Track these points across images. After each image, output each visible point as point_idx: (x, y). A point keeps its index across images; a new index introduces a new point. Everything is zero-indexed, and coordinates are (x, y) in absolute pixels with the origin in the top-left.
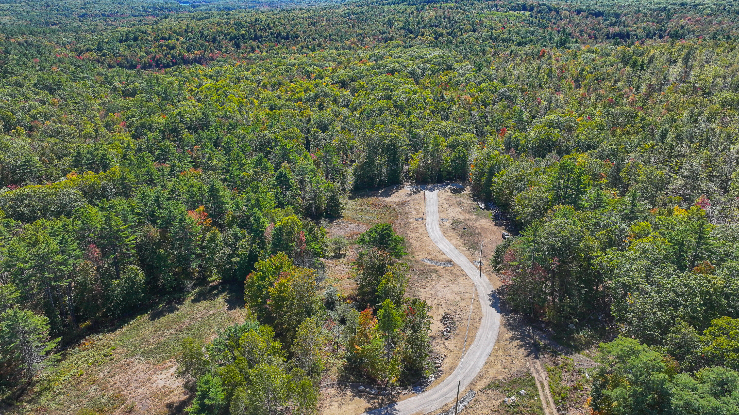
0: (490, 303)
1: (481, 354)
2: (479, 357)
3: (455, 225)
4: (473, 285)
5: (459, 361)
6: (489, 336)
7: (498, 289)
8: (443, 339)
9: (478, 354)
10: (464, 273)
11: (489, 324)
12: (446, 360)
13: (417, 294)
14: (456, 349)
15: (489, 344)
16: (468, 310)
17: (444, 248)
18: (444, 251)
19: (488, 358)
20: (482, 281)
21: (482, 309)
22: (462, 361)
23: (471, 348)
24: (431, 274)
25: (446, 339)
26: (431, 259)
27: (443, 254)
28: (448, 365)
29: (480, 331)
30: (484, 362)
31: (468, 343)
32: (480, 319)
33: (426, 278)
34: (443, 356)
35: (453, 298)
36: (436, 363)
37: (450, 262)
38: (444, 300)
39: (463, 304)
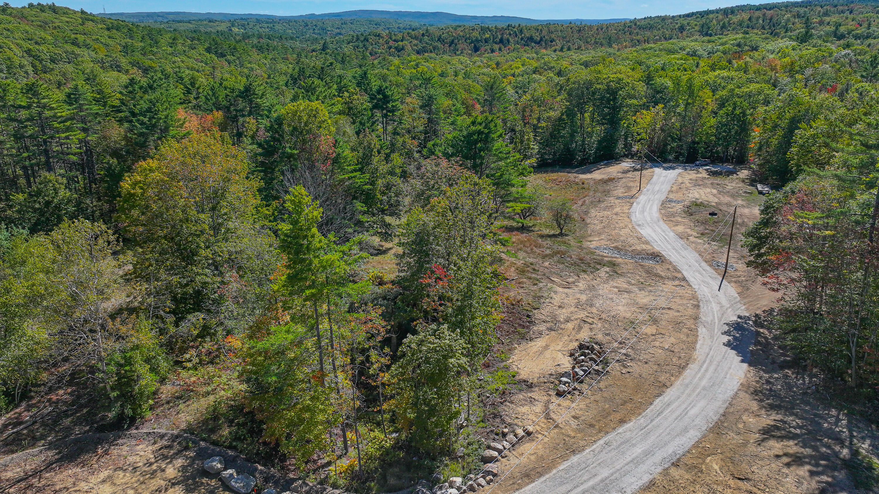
0: (726, 339)
1: (648, 453)
2: (636, 462)
3: (693, 209)
4: (694, 297)
5: (564, 458)
6: (693, 412)
7: (757, 316)
8: (553, 393)
9: (638, 450)
10: (679, 276)
11: (704, 382)
12: (528, 448)
13: (546, 294)
14: (574, 423)
15: (686, 430)
16: (657, 344)
17: (653, 235)
18: (649, 239)
19: (665, 472)
20: (721, 294)
21: (698, 346)
22: (575, 459)
23: (621, 430)
24: (598, 267)
25: (560, 394)
26: (616, 248)
27: (647, 243)
28: (523, 460)
29: (670, 394)
30: (646, 479)
31: (618, 416)
32: (682, 368)
33: (584, 271)
34: (520, 432)
35: (628, 315)
36: (489, 447)
37: (656, 257)
38: (604, 316)
39: (649, 330)
